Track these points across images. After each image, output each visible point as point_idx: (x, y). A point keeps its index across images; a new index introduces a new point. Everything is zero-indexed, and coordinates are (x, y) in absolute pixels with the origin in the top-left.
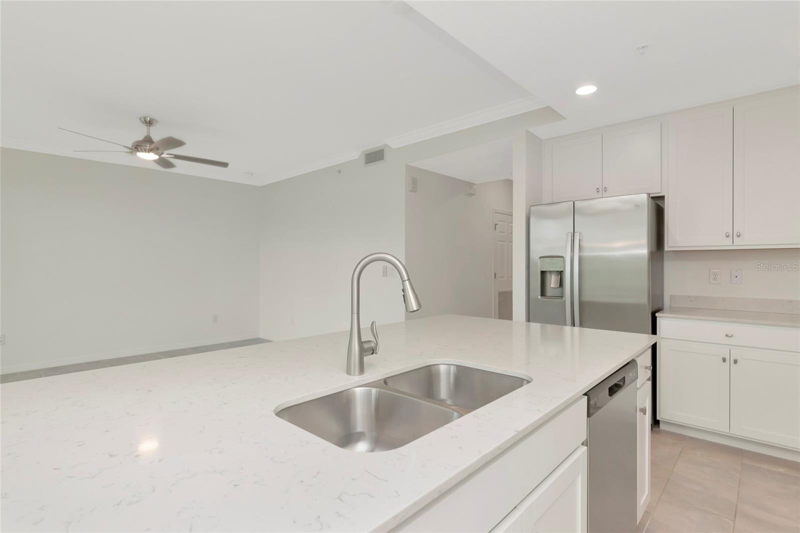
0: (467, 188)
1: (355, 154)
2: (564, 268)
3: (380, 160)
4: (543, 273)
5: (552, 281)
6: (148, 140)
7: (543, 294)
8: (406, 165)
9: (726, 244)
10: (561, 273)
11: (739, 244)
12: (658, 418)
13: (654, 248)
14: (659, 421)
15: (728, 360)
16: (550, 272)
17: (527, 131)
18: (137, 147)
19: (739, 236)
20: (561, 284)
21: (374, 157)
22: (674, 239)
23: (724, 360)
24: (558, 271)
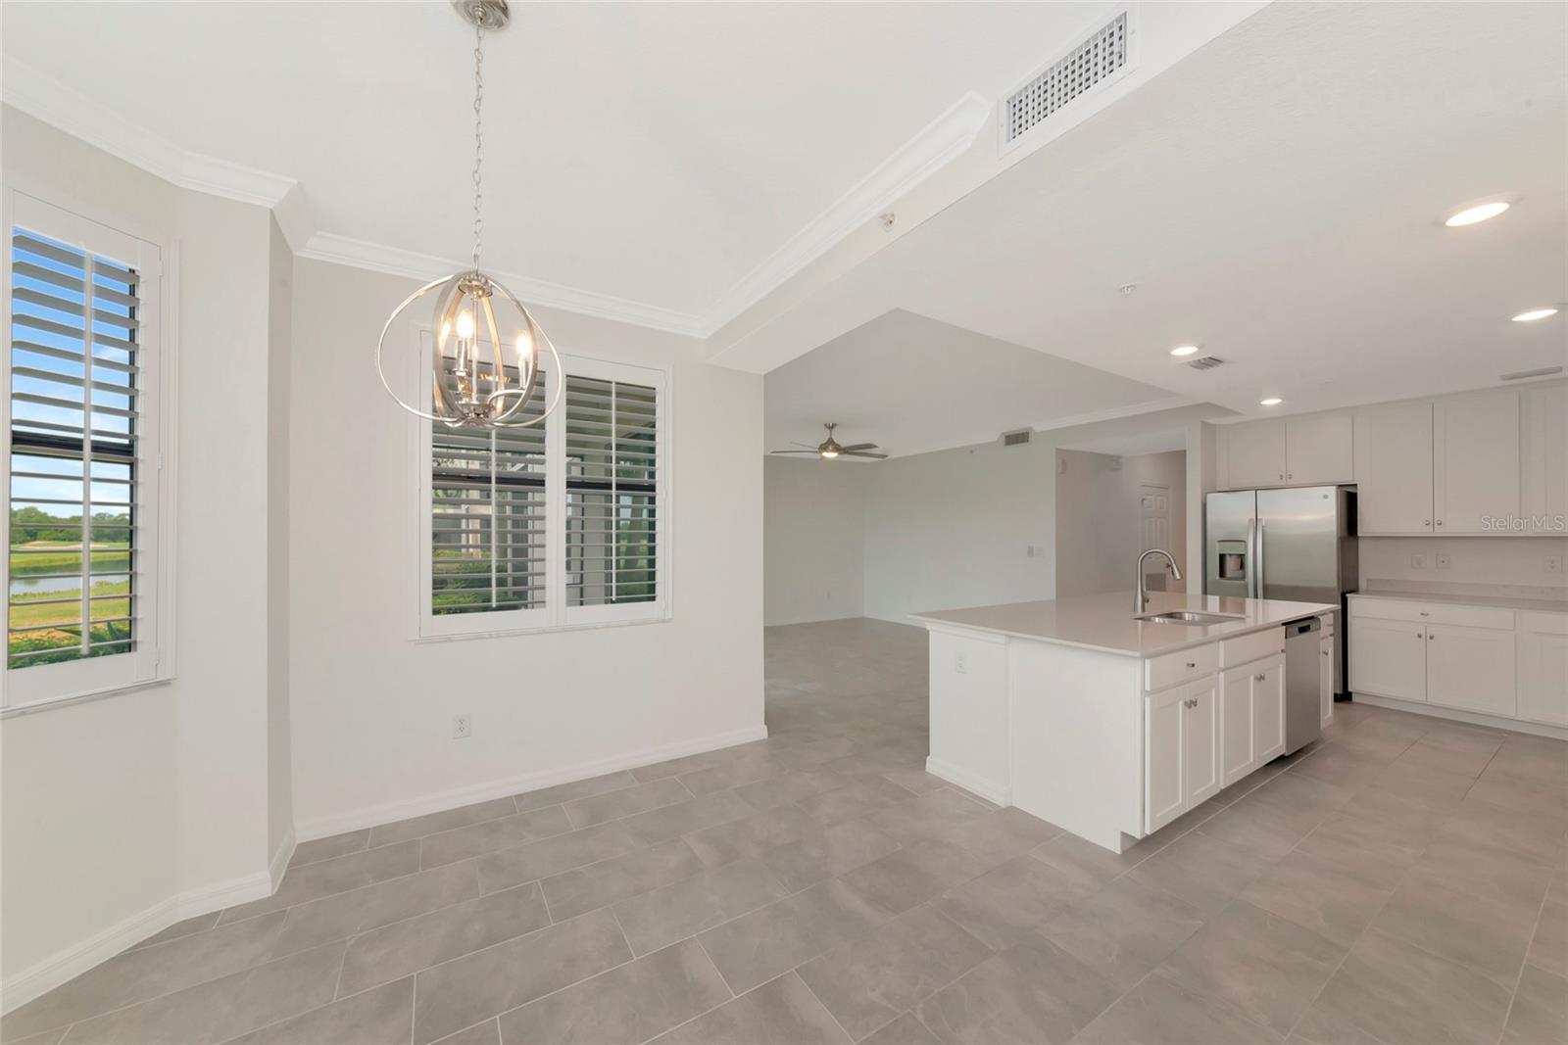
0: (1111, 463)
1: (993, 436)
2: (1246, 551)
3: (1023, 441)
4: (1222, 557)
5: (1231, 565)
6: (831, 442)
7: (1222, 574)
8: (1057, 449)
9: (1427, 531)
10: (1242, 558)
11: (1439, 531)
12: (1350, 690)
13: (1345, 534)
14: (1351, 693)
15: (1424, 636)
16: (1230, 555)
17: (1203, 422)
18: (824, 448)
19: (1440, 524)
20: (1242, 566)
21: (1017, 438)
22: (1367, 524)
23: (1420, 636)
24: (1238, 555)
